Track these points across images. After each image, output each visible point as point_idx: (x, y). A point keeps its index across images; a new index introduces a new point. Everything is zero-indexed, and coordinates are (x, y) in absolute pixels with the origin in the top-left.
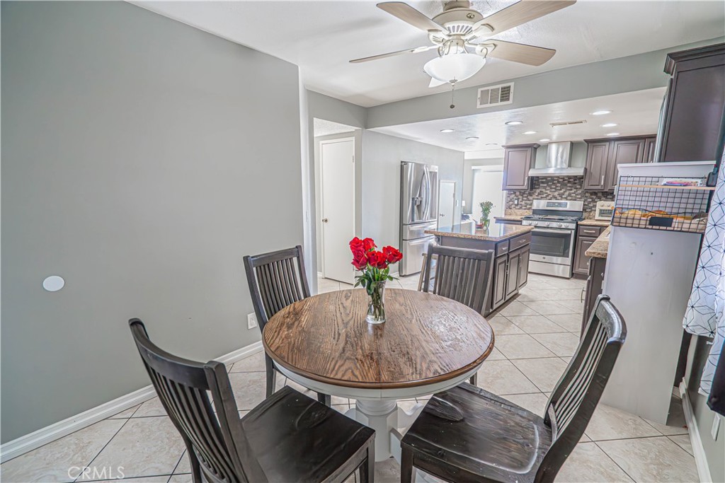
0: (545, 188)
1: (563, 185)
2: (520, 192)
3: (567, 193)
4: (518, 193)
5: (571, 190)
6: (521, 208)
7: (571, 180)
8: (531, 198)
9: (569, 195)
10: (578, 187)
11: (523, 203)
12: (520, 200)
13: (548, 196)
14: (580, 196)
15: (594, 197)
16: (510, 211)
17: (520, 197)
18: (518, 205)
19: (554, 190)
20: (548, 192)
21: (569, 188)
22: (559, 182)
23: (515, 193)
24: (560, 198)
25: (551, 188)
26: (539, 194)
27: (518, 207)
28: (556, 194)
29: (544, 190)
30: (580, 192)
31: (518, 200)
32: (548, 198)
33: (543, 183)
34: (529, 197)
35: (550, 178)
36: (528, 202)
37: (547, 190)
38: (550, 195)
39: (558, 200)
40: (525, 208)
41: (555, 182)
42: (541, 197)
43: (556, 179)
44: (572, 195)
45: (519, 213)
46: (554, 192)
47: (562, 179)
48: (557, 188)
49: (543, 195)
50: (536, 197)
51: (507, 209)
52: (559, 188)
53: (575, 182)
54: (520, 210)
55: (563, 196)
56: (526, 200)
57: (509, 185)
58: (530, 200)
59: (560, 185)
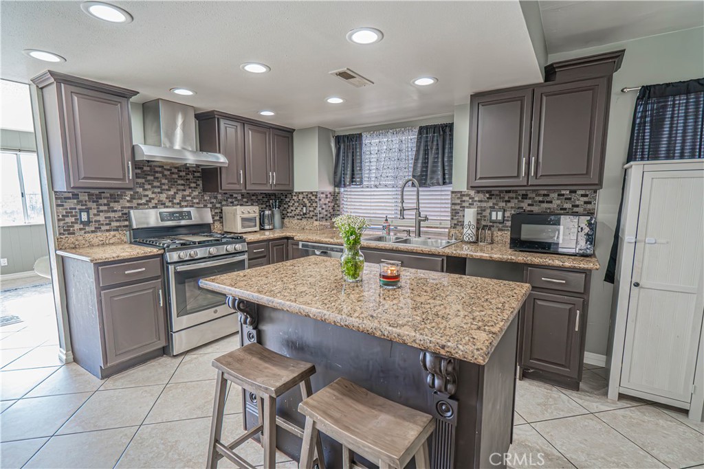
1: (173, 182)
2: (90, 195)
3: (179, 195)
4: (84, 197)
5: (184, 190)
6: (98, 229)
7: (181, 174)
8: (117, 206)
9: (184, 197)
10: (193, 185)
11: (101, 218)
12: (92, 212)
13: (149, 201)
14: (198, 201)
15: (214, 201)
16: (72, 239)
17: (94, 205)
18: (88, 223)
19: (158, 190)
20: (149, 193)
21: (182, 187)
22: (164, 176)
23: (76, 196)
24: (170, 204)
25: (154, 187)
26: (133, 198)
27: (88, 229)
28: (163, 197)
29: (140, 190)
30: (195, 193)
31: (88, 210)
32: (151, 205)
34: (112, 205)
35: (148, 169)
36: (112, 215)
37: (146, 190)
38: (153, 199)
39: (167, 207)
40: (108, 227)
41: (157, 175)
42: (138, 204)
43: (159, 169)
44: (188, 198)
45: (95, 241)
46: (159, 193)
47: (168, 170)
48: (164, 187)
49: (141, 199)
50: (128, 205)
51: (60, 234)
52: (167, 187)
53: (188, 177)
54: (99, 234)
55: (175, 201)
56: (107, 211)
57: (85, 178)
58: (115, 211)
59: (166, 181)
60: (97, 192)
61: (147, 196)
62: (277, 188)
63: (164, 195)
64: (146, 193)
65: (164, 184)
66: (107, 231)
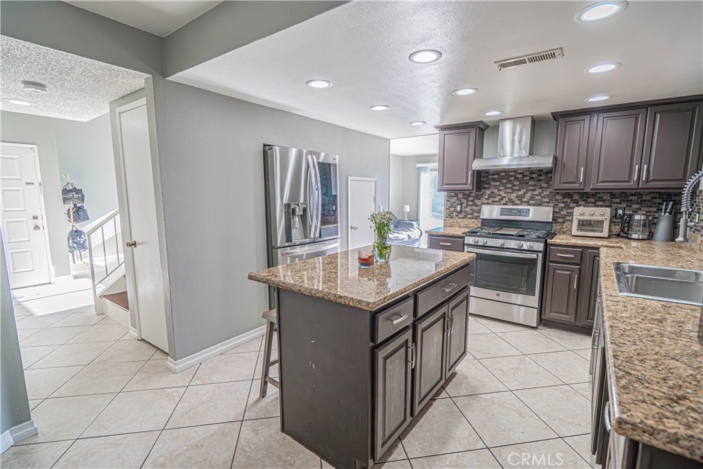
0: (497, 187)
1: (524, 184)
2: (464, 194)
3: (529, 195)
4: (461, 196)
5: (535, 190)
6: (465, 217)
7: (533, 176)
8: (478, 202)
9: (532, 198)
10: (544, 185)
11: (468, 209)
12: (464, 205)
13: (502, 199)
14: (547, 200)
15: (569, 200)
16: (451, 220)
17: (465, 201)
18: (461, 212)
19: (510, 190)
20: (502, 193)
21: (532, 188)
22: (517, 179)
23: (456, 195)
24: (519, 202)
25: (506, 188)
26: (489, 197)
27: (460, 216)
28: (513, 196)
29: (496, 191)
30: (546, 193)
31: (461, 204)
32: (502, 202)
33: (494, 180)
34: (476, 201)
35: (504, 174)
36: (474, 208)
37: (501, 190)
38: (505, 197)
39: (516, 204)
40: (471, 216)
41: (511, 178)
42: (493, 201)
43: (513, 174)
44: (537, 197)
45: (462, 224)
46: (511, 193)
47: (520, 173)
48: (515, 188)
49: (495, 197)
50: (486, 201)
51: (447, 217)
52: (517, 188)
53: (540, 178)
54: (465, 220)
55: (524, 200)
56: (472, 205)
58: (477, 206)
59: (518, 183)
61: (500, 195)
63: (515, 195)
64: (500, 193)
65: (515, 186)
66: (471, 218)
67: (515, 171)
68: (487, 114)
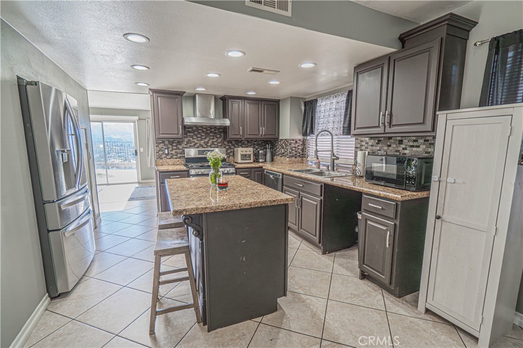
0: (192, 137)
1: (207, 135)
2: (169, 141)
3: (211, 142)
4: (167, 142)
5: (213, 139)
6: (172, 157)
7: (212, 130)
8: (180, 147)
9: (213, 143)
10: (218, 136)
11: (173, 152)
13: (195, 144)
14: (220, 144)
15: (230, 144)
16: (161, 161)
17: (170, 146)
18: (168, 154)
19: (200, 139)
21: (212, 137)
22: (203, 132)
23: (163, 142)
24: (205, 146)
25: (198, 137)
26: (187, 143)
27: (168, 157)
28: (202, 142)
29: (191, 139)
30: (220, 140)
31: (168, 149)
32: (196, 146)
33: (189, 132)
34: (178, 146)
35: (195, 128)
36: (178, 151)
37: (194, 139)
38: (197, 143)
39: (204, 148)
40: (176, 157)
41: (200, 131)
42: (190, 146)
43: (201, 128)
44: (215, 143)
45: (170, 163)
46: (200, 140)
47: (205, 128)
48: (203, 137)
49: (191, 143)
50: (185, 146)
51: (157, 159)
52: (204, 137)
53: (216, 132)
54: (172, 160)
55: (208, 144)
56: (175, 149)
57: (162, 134)
58: (179, 149)
59: (204, 134)
60: (172, 140)
61: (194, 142)
62: (266, 137)
63: (203, 142)
64: (194, 140)
65: (203, 136)
66: (176, 158)
67: (202, 127)
68: (197, 89)
